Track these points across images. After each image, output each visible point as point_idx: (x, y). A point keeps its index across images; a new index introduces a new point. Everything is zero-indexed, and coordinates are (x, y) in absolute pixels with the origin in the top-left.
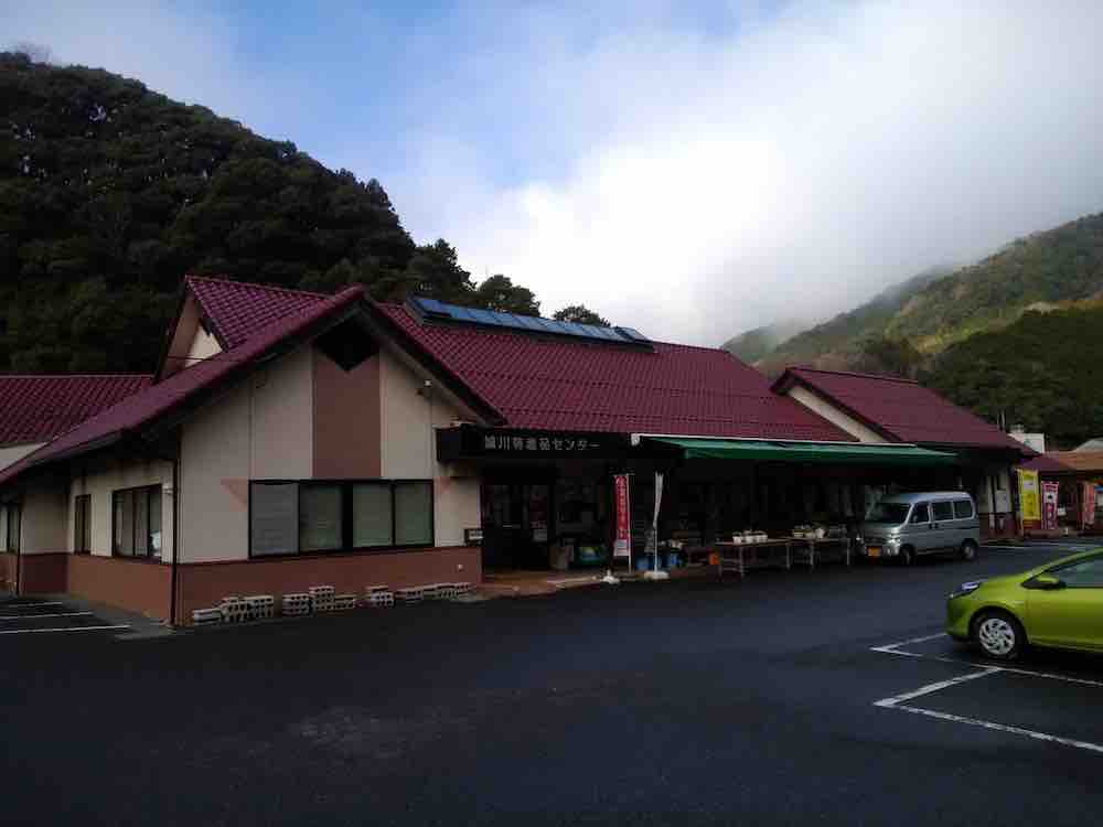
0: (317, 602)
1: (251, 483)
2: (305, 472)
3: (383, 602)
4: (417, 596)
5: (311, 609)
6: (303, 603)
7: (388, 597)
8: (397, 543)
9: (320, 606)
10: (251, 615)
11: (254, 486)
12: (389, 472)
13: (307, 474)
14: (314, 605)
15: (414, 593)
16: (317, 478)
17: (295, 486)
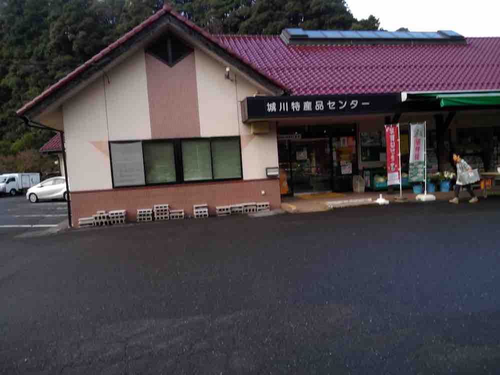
0: (158, 214)
1: (109, 142)
2: (146, 134)
3: (201, 216)
4: (225, 211)
5: (153, 219)
6: (148, 215)
7: (205, 212)
8: (215, 178)
9: (160, 216)
10: (110, 222)
11: (112, 145)
12: (206, 132)
13: (148, 136)
14: (156, 216)
15: (224, 210)
16: (154, 138)
17: (140, 144)
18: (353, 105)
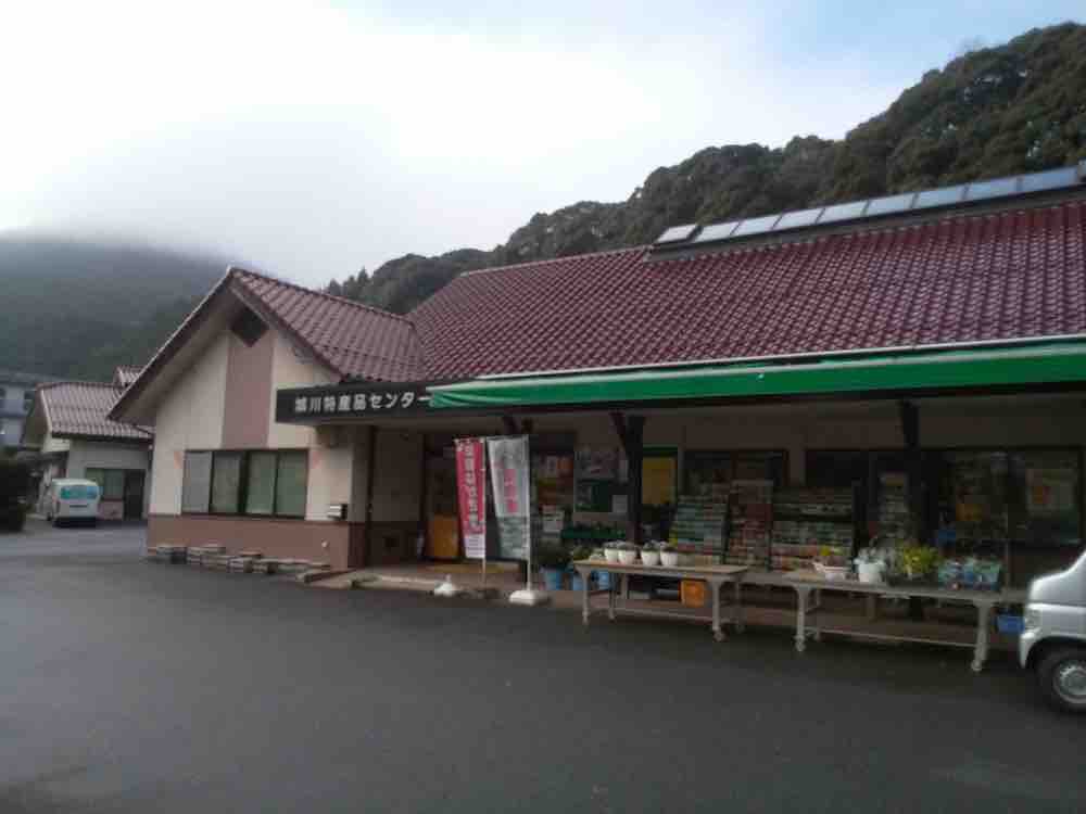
1: (186, 452)
2: (217, 442)
8: (277, 512)
11: (188, 455)
13: (218, 445)
17: (210, 455)
18: (405, 402)
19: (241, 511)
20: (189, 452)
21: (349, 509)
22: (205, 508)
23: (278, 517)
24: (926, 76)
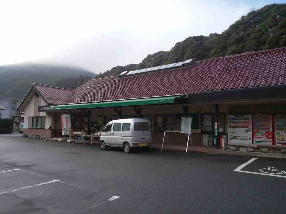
19: (36, 128)
20: (29, 117)
21: (51, 127)
22: (31, 128)
23: (42, 129)
24: (242, 17)
